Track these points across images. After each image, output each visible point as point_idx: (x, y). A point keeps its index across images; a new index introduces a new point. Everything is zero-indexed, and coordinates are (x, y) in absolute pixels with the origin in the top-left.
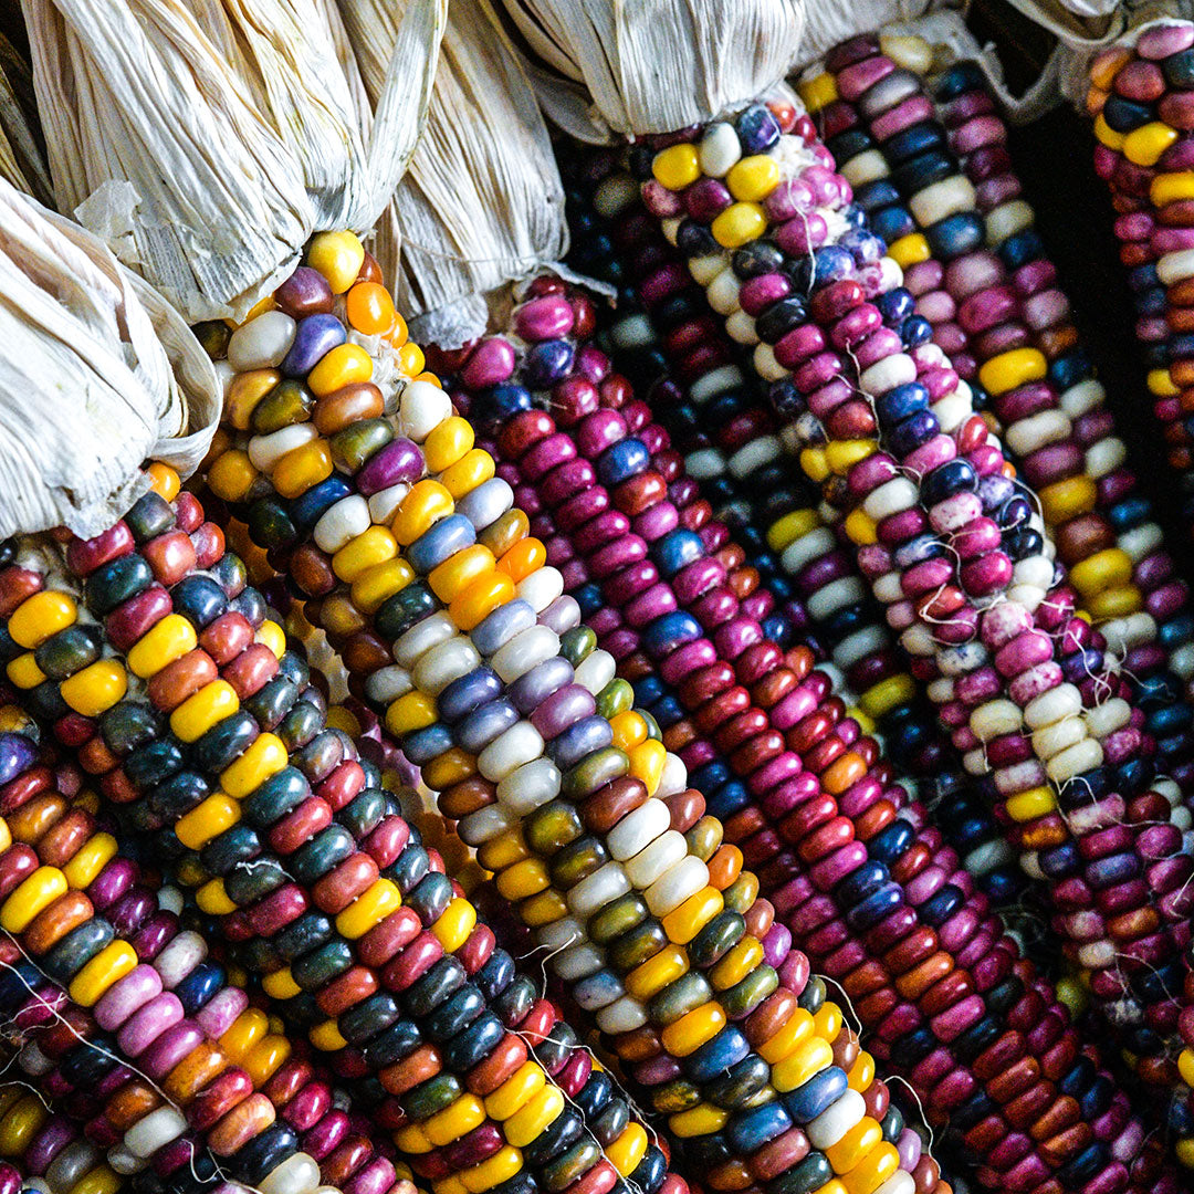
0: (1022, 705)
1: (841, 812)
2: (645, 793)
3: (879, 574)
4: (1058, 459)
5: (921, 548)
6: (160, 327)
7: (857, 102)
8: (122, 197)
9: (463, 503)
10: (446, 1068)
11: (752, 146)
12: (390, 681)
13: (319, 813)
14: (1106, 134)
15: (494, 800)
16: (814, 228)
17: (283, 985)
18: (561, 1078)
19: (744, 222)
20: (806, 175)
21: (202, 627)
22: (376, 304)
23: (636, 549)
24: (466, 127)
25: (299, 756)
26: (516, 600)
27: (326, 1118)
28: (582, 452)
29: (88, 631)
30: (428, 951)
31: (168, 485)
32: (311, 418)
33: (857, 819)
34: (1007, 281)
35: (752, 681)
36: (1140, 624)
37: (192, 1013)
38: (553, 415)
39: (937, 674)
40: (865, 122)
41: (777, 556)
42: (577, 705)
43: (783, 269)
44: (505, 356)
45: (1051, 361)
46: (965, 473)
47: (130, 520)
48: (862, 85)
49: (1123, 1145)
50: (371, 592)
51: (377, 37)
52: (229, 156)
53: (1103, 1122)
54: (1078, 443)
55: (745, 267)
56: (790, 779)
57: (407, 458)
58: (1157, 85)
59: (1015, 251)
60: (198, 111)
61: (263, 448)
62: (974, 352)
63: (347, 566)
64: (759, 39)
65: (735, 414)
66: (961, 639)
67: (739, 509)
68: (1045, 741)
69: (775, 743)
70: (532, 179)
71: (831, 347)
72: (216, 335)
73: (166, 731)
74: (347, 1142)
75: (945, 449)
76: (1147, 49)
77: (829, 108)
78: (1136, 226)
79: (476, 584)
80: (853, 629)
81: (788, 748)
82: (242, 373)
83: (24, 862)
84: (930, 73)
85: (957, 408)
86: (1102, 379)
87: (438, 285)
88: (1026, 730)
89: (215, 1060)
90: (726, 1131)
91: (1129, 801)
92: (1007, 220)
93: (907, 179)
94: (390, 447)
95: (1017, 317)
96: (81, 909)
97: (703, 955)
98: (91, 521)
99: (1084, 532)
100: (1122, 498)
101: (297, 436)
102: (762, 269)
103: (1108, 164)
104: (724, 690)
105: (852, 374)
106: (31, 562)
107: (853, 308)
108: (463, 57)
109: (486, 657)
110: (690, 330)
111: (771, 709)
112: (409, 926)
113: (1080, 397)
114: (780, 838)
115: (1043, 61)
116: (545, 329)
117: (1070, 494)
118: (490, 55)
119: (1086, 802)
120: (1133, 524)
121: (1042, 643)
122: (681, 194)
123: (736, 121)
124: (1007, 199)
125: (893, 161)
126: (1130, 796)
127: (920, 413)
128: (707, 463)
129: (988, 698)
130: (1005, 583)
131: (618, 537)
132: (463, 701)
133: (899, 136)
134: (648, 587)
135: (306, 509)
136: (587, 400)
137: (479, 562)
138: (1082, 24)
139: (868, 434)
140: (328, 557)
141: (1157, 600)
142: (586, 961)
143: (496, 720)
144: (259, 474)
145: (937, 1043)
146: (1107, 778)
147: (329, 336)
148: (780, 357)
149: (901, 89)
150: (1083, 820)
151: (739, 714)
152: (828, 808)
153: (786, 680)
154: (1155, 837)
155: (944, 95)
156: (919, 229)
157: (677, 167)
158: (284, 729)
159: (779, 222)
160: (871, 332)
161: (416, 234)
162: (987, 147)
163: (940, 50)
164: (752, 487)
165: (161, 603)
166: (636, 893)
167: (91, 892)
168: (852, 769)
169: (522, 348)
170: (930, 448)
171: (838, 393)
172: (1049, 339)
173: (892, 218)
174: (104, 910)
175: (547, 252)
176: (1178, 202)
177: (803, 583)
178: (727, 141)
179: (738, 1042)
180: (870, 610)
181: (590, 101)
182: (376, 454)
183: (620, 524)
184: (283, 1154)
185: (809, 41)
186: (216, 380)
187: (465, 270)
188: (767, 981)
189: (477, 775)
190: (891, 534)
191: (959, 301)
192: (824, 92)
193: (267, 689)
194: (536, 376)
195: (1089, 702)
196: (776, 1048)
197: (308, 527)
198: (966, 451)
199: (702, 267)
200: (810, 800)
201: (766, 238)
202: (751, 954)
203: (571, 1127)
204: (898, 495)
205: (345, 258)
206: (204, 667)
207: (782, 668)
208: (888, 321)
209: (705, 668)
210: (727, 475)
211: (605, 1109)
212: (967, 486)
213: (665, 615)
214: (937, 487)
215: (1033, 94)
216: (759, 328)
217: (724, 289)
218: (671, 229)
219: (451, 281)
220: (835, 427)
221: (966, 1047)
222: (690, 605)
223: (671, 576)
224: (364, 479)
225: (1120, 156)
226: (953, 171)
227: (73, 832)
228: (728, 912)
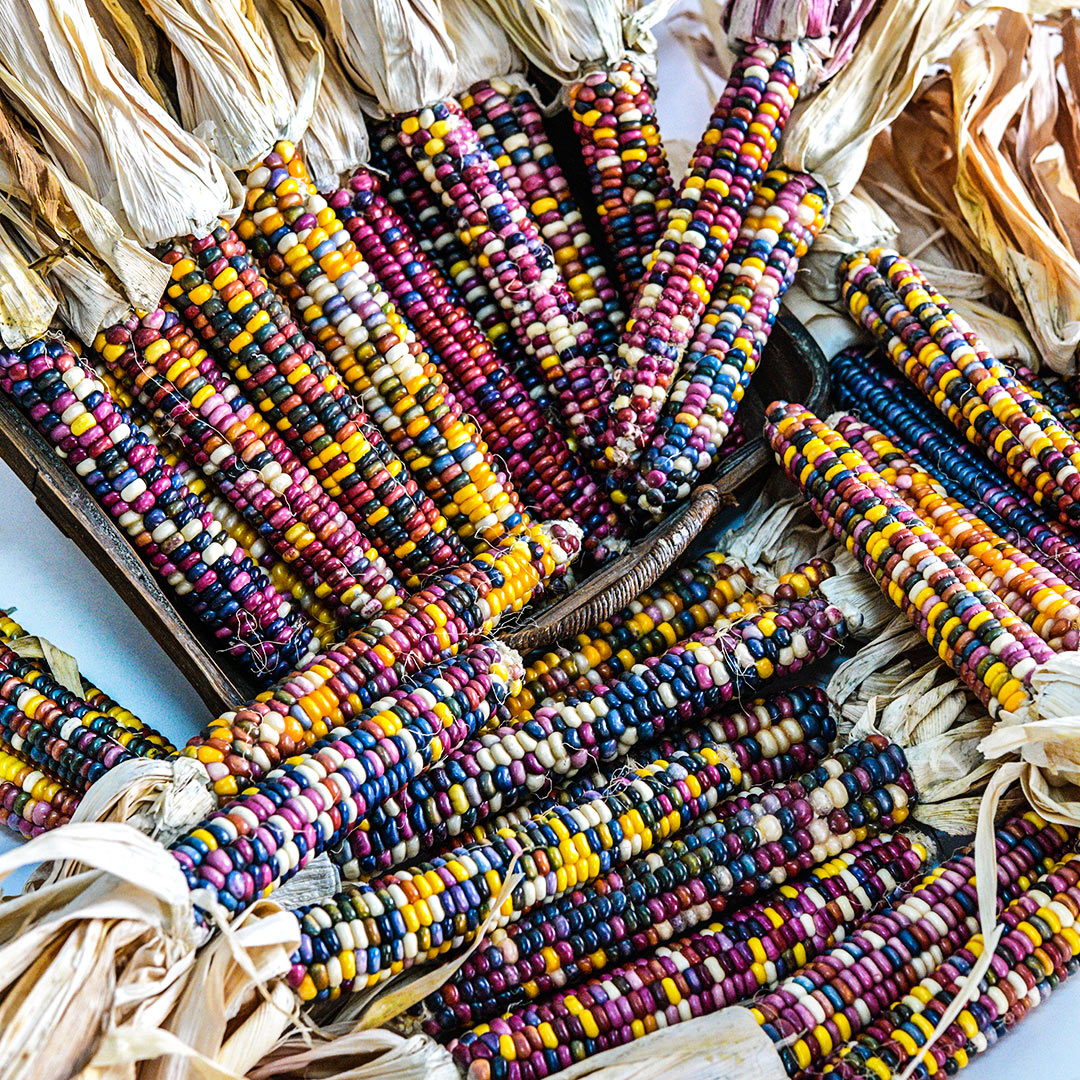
0: (545, 324)
1: (477, 364)
2: (399, 340)
3: (490, 278)
4: (562, 239)
5: (505, 265)
6: (223, 171)
7: (481, 106)
8: (210, 126)
9: (332, 237)
10: (327, 432)
11: (439, 117)
12: (305, 302)
13: (281, 339)
14: (576, 115)
15: (344, 344)
16: (462, 148)
17: (267, 405)
18: (369, 438)
19: (435, 146)
20: (460, 129)
21: (240, 273)
22: (300, 168)
23: (397, 268)
24: (331, 110)
25: (274, 319)
26: (351, 270)
27: (283, 451)
28: (376, 232)
29: (199, 274)
30: (320, 390)
31: (226, 227)
32: (276, 205)
33: (483, 368)
34: (542, 173)
35: (442, 317)
36: (596, 302)
37: (235, 411)
38: (365, 218)
39: (514, 315)
40: (485, 113)
41: (453, 279)
42: (373, 308)
43: (451, 163)
44: (346, 197)
45: (559, 203)
46: (522, 237)
47: (214, 234)
48: (483, 99)
49: (588, 490)
50: (298, 268)
51: (297, 78)
52: (247, 110)
53: (580, 482)
54: (570, 234)
55: (437, 163)
56: (457, 352)
57: (311, 220)
58: (593, 95)
59: (545, 163)
60: (237, 95)
61: (259, 217)
62: (529, 199)
63: (289, 259)
64: (440, 77)
65: (436, 225)
66: (522, 299)
67: (438, 262)
68: (553, 337)
69: (451, 339)
70: (356, 131)
71: (470, 191)
72: (243, 175)
73: (226, 308)
74: (290, 460)
75: (514, 229)
76: (590, 83)
77: (471, 108)
78: (589, 150)
79: (337, 264)
80: (484, 305)
81: (456, 341)
82: (251, 189)
83: (175, 356)
84: (510, 96)
85: (519, 214)
86: (581, 212)
87: (320, 170)
88: (547, 334)
89: (243, 428)
90: (431, 466)
91: (587, 359)
92: (541, 151)
93: (501, 135)
94: (305, 216)
95: (546, 186)
96: (195, 373)
97: (421, 399)
98: (201, 233)
99: (573, 268)
100: (589, 255)
101: (272, 211)
102: (443, 162)
103: (578, 127)
104: (431, 319)
105: (478, 201)
106: (179, 249)
107: (478, 176)
108: (330, 85)
109: (340, 290)
110: (418, 194)
111: (450, 327)
112: (313, 380)
113: (572, 217)
114: (454, 375)
115: (556, 92)
116: (360, 187)
117: (567, 253)
118: (339, 85)
119: (570, 359)
120: (594, 265)
121: (553, 300)
122: (412, 136)
123: (433, 108)
124: (541, 143)
125: (496, 128)
126: (587, 357)
127: (504, 215)
128: (426, 245)
129: (532, 322)
130: (538, 278)
131: (390, 263)
132: (333, 305)
133: (499, 117)
134: (401, 282)
135: (274, 238)
136: (378, 214)
137: (338, 256)
138: (567, 75)
139: (484, 223)
140: (282, 256)
141: (603, 294)
142: (379, 402)
143: (344, 312)
144: (257, 227)
145: (515, 451)
146: (578, 350)
147: (283, 176)
148: (451, 196)
149: (499, 100)
150: (569, 365)
151: (437, 328)
152: (472, 363)
153: (455, 317)
154: (597, 374)
155: (516, 104)
156: (507, 153)
157: (410, 126)
158: (268, 309)
159: (449, 145)
160: (485, 185)
161: (312, 149)
162: (533, 123)
163: (514, 87)
164: (444, 253)
165: (225, 263)
166: (396, 376)
167: (199, 368)
168: (481, 350)
169: (353, 194)
170: (507, 228)
171: (473, 208)
172: (559, 196)
173: (496, 149)
174: (203, 374)
175: (362, 158)
176: (603, 139)
177: (464, 289)
178: (429, 115)
179: (435, 431)
180: (490, 298)
181: (377, 102)
182: (300, 218)
183: (391, 259)
184: (268, 461)
185: (462, 83)
186: (243, 191)
187: (330, 163)
188: (445, 409)
189: (338, 335)
190: (494, 261)
191: (523, 180)
192: (469, 102)
193: (262, 296)
194: (358, 204)
195: (571, 322)
196: (448, 433)
197: (274, 246)
198: (523, 230)
199: (421, 164)
200: (464, 360)
201: (445, 152)
202: (438, 399)
203: (373, 456)
204: (496, 246)
205: (288, 151)
206: (240, 286)
207: (453, 312)
208: (492, 182)
209: (424, 311)
210: (434, 249)
211: (385, 452)
212: (522, 242)
213: (408, 293)
214: (511, 242)
215: (553, 105)
216: (443, 186)
217: (428, 170)
218: (409, 150)
219: (325, 168)
220: (473, 222)
221: (526, 453)
222: (418, 289)
223: (411, 278)
224: (296, 227)
225: (582, 123)
226: (519, 131)
227: (191, 347)
228: (430, 384)
